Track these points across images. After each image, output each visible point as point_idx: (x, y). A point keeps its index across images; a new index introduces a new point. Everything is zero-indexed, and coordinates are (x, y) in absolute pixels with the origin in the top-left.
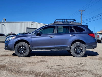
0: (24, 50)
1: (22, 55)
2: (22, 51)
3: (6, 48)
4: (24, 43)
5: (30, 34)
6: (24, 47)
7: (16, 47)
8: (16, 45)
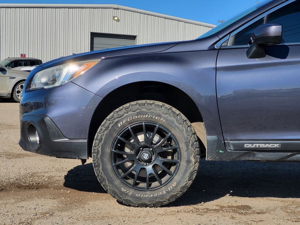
0: (159, 161)
1: (148, 195)
2: (149, 161)
3: (35, 138)
4: (158, 111)
5: (206, 45)
6: (156, 138)
7: (101, 132)
8: (105, 123)
